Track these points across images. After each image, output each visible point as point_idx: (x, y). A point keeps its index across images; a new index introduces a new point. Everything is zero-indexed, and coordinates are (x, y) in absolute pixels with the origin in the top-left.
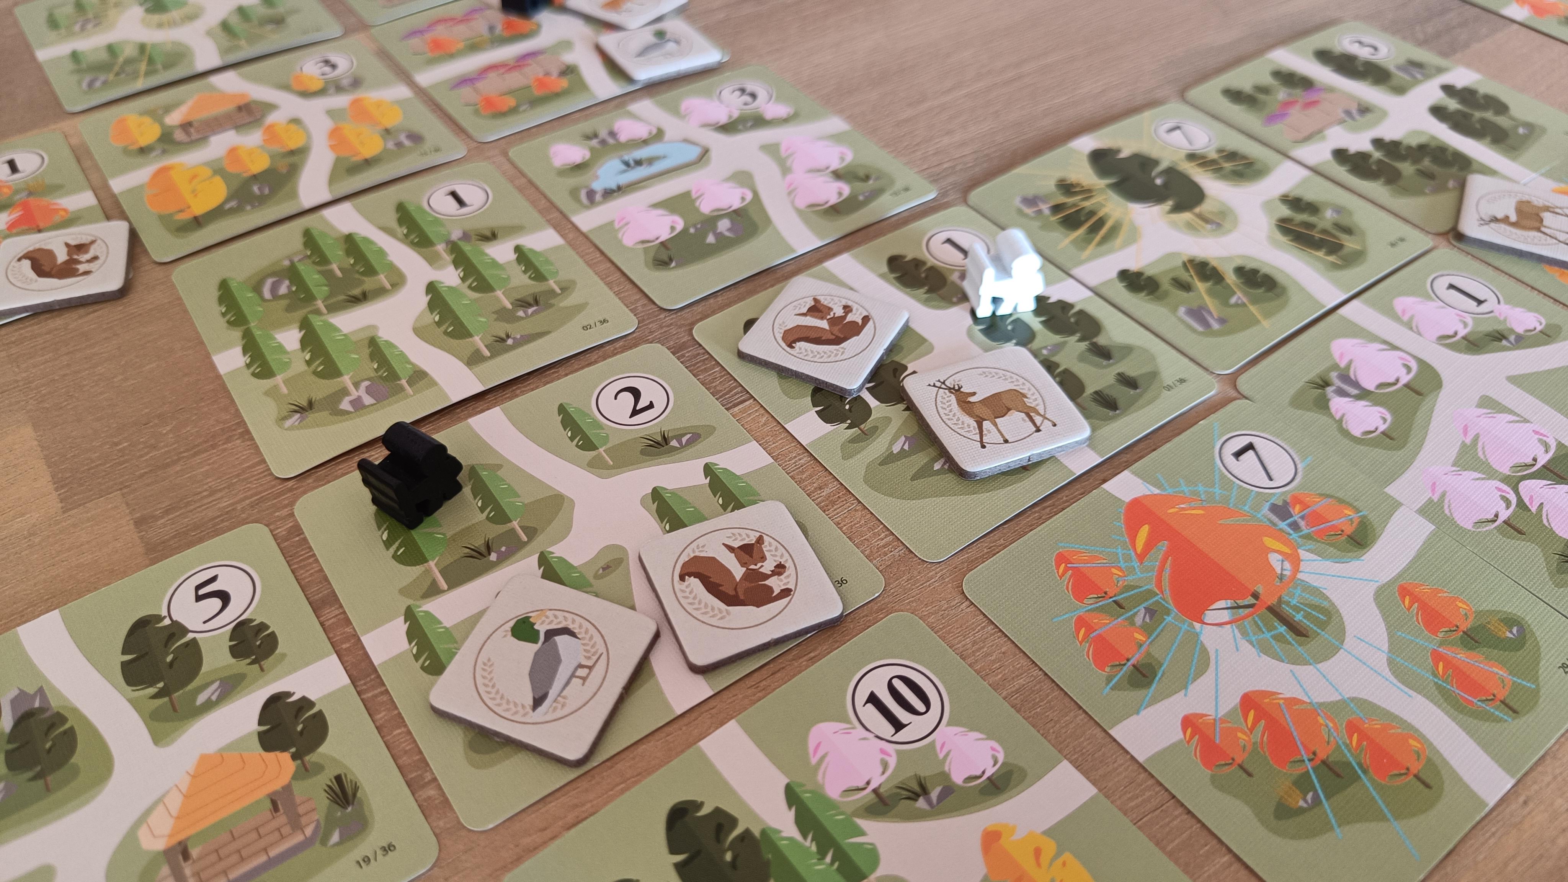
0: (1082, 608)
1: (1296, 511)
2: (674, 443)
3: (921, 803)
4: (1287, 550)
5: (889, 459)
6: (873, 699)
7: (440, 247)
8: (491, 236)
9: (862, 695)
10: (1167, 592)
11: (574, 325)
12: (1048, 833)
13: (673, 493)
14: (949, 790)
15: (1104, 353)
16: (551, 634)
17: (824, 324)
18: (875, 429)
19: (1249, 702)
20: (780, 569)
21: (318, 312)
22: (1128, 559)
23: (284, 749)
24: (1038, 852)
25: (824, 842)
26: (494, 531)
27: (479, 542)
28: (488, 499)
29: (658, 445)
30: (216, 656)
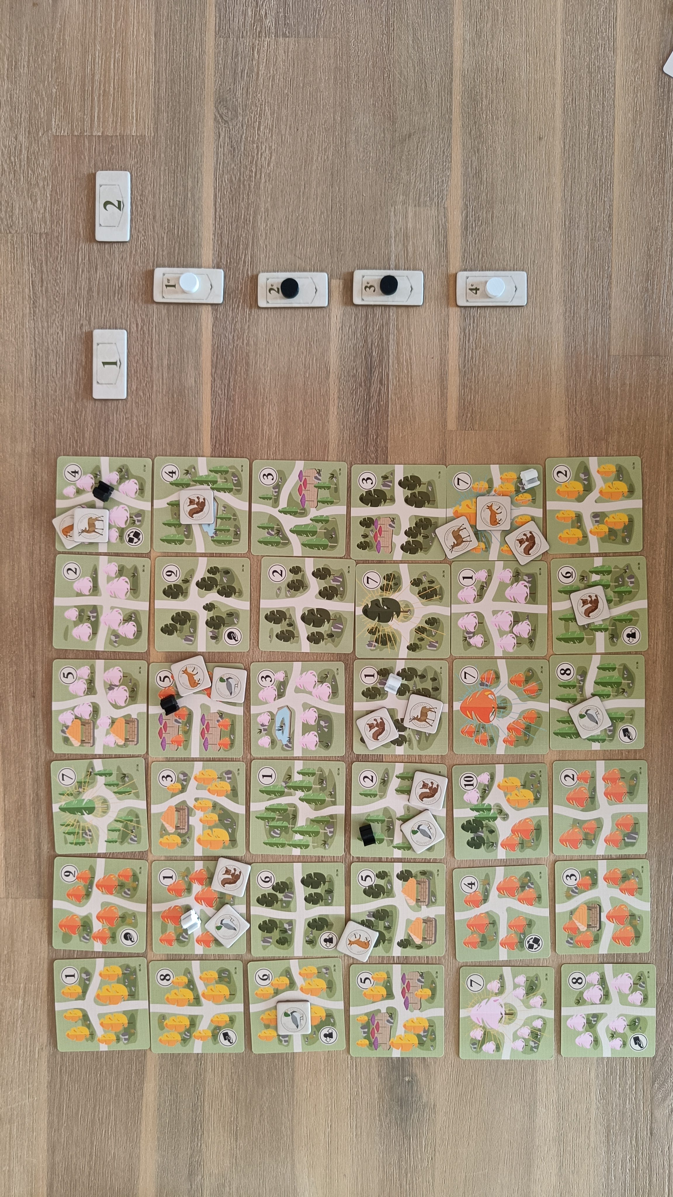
0: (474, 738)
1: (484, 681)
2: (386, 779)
3: (487, 792)
4: (490, 692)
5: (419, 743)
6: (466, 785)
7: (286, 790)
8: (290, 777)
9: (464, 786)
10: (482, 721)
11: (336, 776)
12: (504, 777)
13: (399, 787)
15: (422, 677)
16: (418, 828)
17: (376, 728)
18: (410, 739)
19: (509, 729)
20: (432, 783)
21: (292, 827)
22: (470, 721)
24: (505, 781)
25: (482, 810)
26: (385, 823)
27: (386, 828)
28: (377, 821)
29: (385, 782)
30: (381, 882)
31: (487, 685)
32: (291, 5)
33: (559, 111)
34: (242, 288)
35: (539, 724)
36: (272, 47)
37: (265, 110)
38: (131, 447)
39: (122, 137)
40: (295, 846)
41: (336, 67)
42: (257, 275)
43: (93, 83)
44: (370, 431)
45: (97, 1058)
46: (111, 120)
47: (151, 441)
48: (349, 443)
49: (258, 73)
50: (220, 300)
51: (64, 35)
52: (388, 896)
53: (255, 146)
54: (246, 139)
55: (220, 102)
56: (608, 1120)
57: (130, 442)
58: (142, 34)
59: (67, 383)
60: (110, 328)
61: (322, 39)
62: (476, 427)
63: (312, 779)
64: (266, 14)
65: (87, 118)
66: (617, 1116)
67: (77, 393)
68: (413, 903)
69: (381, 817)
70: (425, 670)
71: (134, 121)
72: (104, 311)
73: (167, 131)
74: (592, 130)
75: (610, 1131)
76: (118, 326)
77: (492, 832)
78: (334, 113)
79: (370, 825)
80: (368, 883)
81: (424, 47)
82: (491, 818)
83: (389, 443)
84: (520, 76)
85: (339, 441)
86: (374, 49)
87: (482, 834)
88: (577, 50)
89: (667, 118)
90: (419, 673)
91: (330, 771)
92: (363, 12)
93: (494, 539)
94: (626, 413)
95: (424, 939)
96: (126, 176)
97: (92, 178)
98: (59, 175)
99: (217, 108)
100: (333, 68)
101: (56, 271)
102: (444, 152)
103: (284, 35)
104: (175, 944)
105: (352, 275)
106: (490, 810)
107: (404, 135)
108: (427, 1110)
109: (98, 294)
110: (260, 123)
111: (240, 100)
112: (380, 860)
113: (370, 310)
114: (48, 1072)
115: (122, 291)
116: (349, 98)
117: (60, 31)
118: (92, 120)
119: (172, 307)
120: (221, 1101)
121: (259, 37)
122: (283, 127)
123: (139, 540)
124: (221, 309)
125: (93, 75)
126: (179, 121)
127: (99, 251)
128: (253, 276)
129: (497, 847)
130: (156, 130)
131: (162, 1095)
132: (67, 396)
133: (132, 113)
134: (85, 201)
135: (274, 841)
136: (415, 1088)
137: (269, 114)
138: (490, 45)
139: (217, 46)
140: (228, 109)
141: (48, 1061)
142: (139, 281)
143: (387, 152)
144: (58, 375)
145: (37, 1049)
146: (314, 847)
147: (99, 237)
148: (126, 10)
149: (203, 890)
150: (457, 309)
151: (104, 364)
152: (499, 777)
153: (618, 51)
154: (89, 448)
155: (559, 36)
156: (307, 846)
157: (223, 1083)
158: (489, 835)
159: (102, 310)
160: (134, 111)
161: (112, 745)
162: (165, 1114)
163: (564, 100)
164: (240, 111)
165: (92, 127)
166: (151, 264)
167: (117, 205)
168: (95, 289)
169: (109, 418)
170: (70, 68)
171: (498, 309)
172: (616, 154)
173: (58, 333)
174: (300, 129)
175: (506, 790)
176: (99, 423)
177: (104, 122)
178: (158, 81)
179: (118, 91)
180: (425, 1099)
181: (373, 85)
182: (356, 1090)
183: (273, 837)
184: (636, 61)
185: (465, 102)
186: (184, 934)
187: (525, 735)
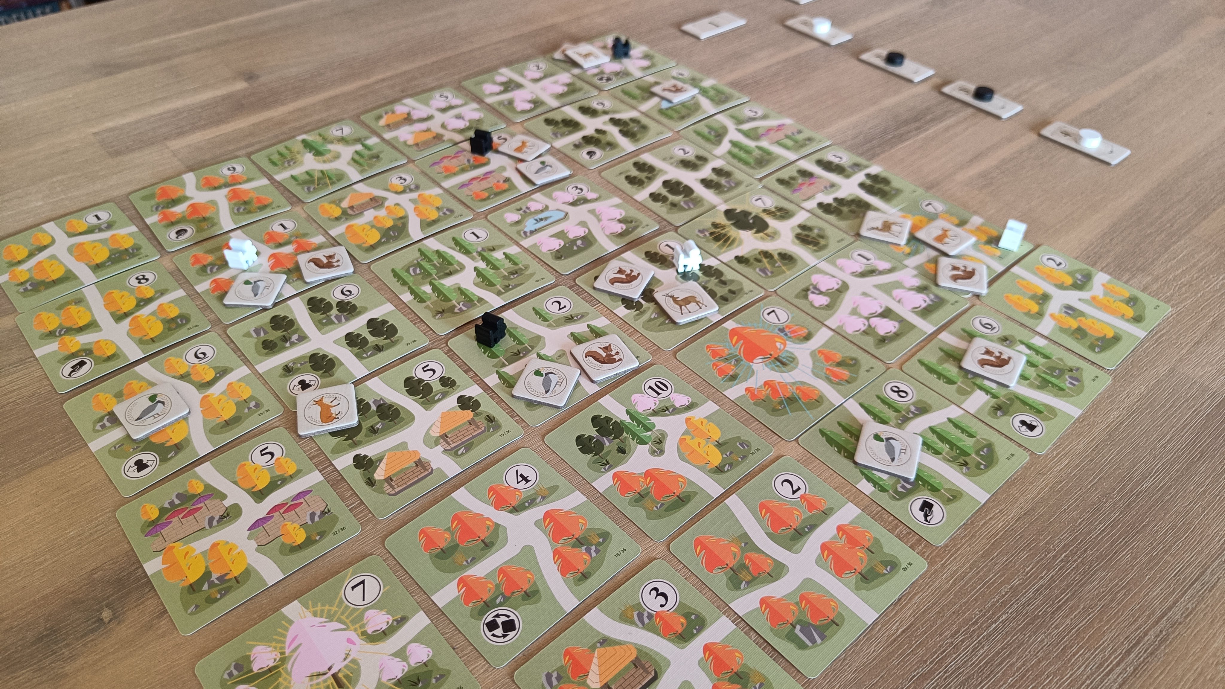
0: (714, 361)
1: (787, 330)
2: (575, 318)
3: (667, 412)
4: (782, 341)
5: (650, 320)
6: (650, 387)
7: (475, 254)
8: (493, 249)
9: (647, 387)
10: (742, 355)
11: (532, 281)
12: (706, 418)
13: (578, 333)
14: (675, 409)
15: (724, 283)
16: (546, 374)
17: (624, 276)
18: (645, 311)
19: (766, 383)
20: (617, 353)
21: (435, 279)
22: (729, 346)
23: (468, 409)
24: (702, 422)
25: (639, 422)
26: (520, 347)
27: (516, 351)
28: (515, 338)
29: (570, 319)
30: (437, 387)
31: (786, 335)
34: (857, 47)
35: (810, 407)
38: (671, 53)
40: (413, 293)
44: (875, 142)
47: (691, 59)
48: (848, 137)
50: (834, 44)
52: (422, 404)
60: (737, 16)
62: (984, 191)
63: (509, 265)
67: (673, 21)
68: (436, 432)
69: (524, 339)
70: (733, 281)
76: (746, 19)
77: (622, 451)
80: (426, 376)
82: (639, 437)
83: (885, 154)
85: (840, 131)
87: (607, 444)
91: (534, 274)
93: (924, 255)
95: (389, 480)
105: (956, 80)
106: (647, 429)
112: (466, 369)
113: (952, 99)
119: (794, 30)
124: (829, 46)
129: (607, 471)
132: (662, 20)
135: (404, 275)
136: (91, 637)
142: (787, 14)
146: (427, 307)
150: (1037, 135)
151: (710, 23)
152: (698, 414)
156: (422, 301)
158: (614, 452)
161: (402, 140)
175: (692, 429)
180: (72, 666)
182: (48, 557)
183: (408, 272)
187: (781, 403)
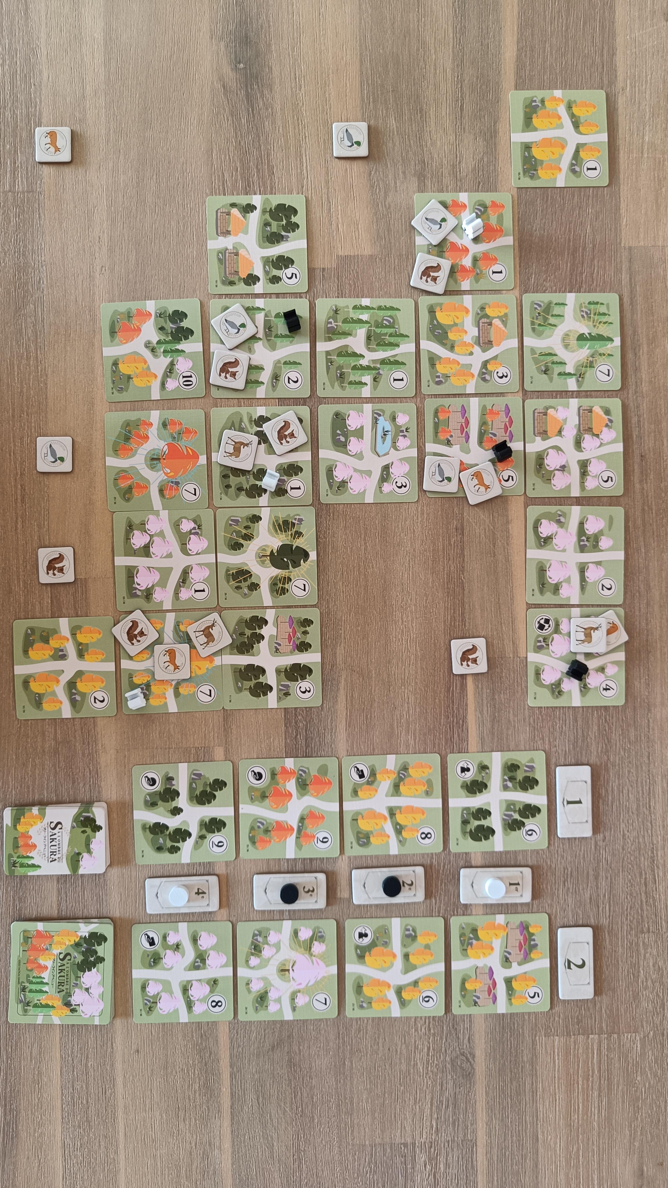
0: (184, 426)
1: (175, 486)
2: (275, 381)
3: (168, 370)
4: (169, 475)
7: (378, 366)
8: (375, 379)
9: (193, 375)
10: (176, 444)
11: (326, 380)
12: (150, 386)
13: (261, 373)
14: (168, 376)
16: (239, 330)
17: (286, 433)
19: (147, 438)
20: (226, 377)
22: (188, 444)
23: (247, 277)
24: (149, 382)
25: (172, 351)
26: (273, 334)
27: (272, 329)
28: (282, 336)
29: (276, 377)
30: (275, 272)
31: (172, 482)
32: (400, 1176)
33: (119, 1081)
34: (441, 885)
35: (115, 444)
36: (417, 1133)
37: (423, 1067)
38: (550, 716)
39: (569, 1034)
40: (367, 308)
41: (351, 1115)
42: (426, 898)
43: (600, 1087)
44: (304, 743)
45: (565, 81)
46: (581, 1051)
47: (530, 724)
48: (324, 730)
49: (432, 1105)
50: (463, 872)
51: (631, 1135)
52: (268, 258)
53: (432, 1031)
54: (441, 1038)
55: (469, 1074)
56: (27, 26)
57: (550, 723)
58: (551, 1139)
59: (617, 781)
60: (575, 838)
61: (367, 1143)
62: (193, 751)
63: (352, 378)
64: (425, 1166)
65: (604, 1052)
66: (17, 31)
67: (607, 770)
68: (242, 252)
69: (278, 341)
70: (238, 496)
71: (556, 1050)
72: (581, 856)
73: (522, 1043)
74: (84, 1062)
75: (25, 14)
76: (567, 841)
77: (162, 329)
78: (351, 1068)
79: (290, 332)
80: (289, 271)
81: (262, 1140)
82: (163, 343)
83: (283, 731)
84: (161, 1115)
85: (336, 730)
86: (313, 1135)
87: (171, 325)
88: (102, 1143)
89: (6, 1079)
90: (243, 493)
91: (333, 387)
92: (325, 1173)
93: (171, 634)
94: (37, 772)
95: (229, 214)
96: (563, 995)
97: (598, 991)
98: (631, 993)
99: (473, 1068)
100: (355, 1114)
101: (631, 895)
102: (237, 1033)
103: (405, 1145)
104: (488, 203)
105: (328, 903)
106: (165, 352)
107: (279, 1049)
108: (220, 33)
109: (588, 873)
110: (428, 1055)
111: (449, 1077)
112: (278, 295)
113: (308, 868)
114: (616, 65)
115: (564, 877)
116: (337, 1084)
117: (634, 1138)
118: (599, 1049)
119: (512, 863)
120: (435, 38)
121: (431, 1143)
122: (404, 1051)
123: (539, 622)
124: (462, 863)
125: (599, 1095)
126: (511, 1052)
127: (589, 917)
128: (430, 898)
129: (156, 313)
130: (534, 1042)
131: (497, 43)
132: (617, 767)
133: (558, 1059)
134: (605, 968)
135: (389, 313)
136: (233, 56)
137: (419, 1064)
138: (193, 1144)
139: (474, 1132)
140: (461, 1067)
141: (616, 77)
142: (547, 887)
143: (295, 1030)
144: (626, 789)
145: (628, 89)
146: (347, 307)
147: (589, 931)
148: (568, 1162)
149: (461, 259)
150: (217, 872)
151: (580, 802)
152: (156, 385)
153: (60, 1144)
154: (593, 714)
155: (122, 1156)
156: (355, 308)
157: (434, 57)
158: (164, 325)
159: (584, 857)
160: (557, 1061)
161: (560, 408)
162: (493, 23)
163: (114, 1092)
164: (449, 1066)
165: (600, 1043)
166: (535, 906)
167: (572, 965)
168: (591, 878)
169: (573, 745)
170: (623, 1102)
171: (175, 874)
172: (58, 1039)
173: (628, 831)
174: (387, 1051)
175: (148, 373)
176: (583, 741)
177: (587, 1048)
178: (534, 1092)
179: (574, 1080)
180: (222, 44)
181: (313, 1098)
182: (295, 53)
183: (390, 317)
184: (40, 1136)
185: (217, 1085)
186: (479, 213)
187: (130, 432)
